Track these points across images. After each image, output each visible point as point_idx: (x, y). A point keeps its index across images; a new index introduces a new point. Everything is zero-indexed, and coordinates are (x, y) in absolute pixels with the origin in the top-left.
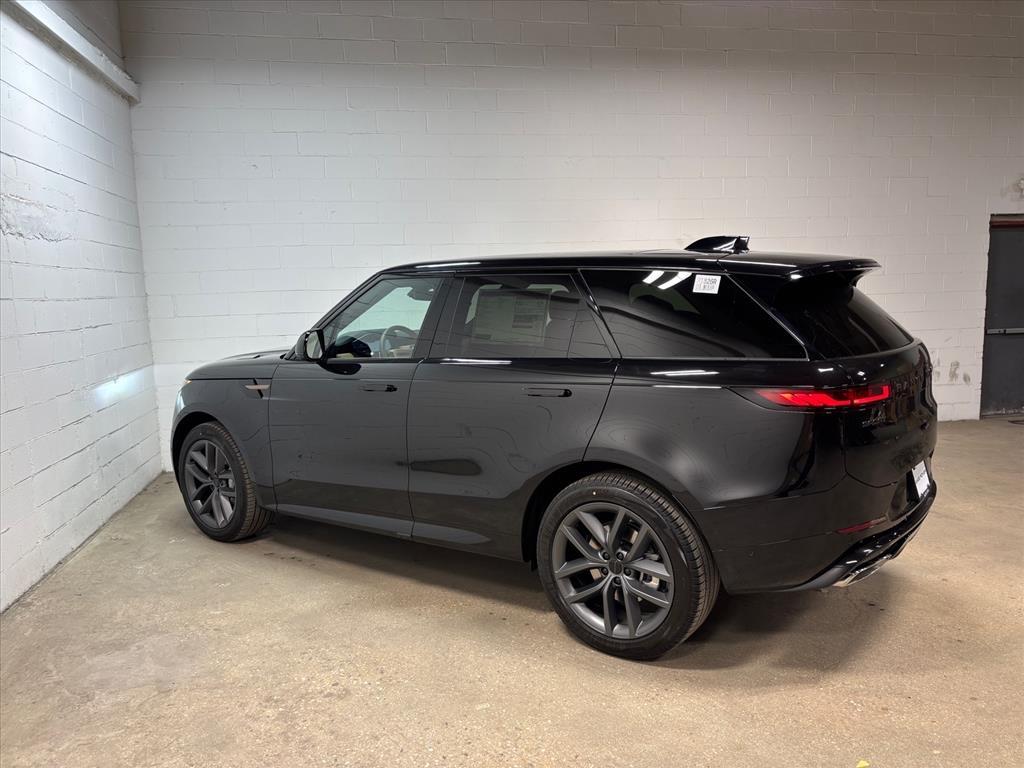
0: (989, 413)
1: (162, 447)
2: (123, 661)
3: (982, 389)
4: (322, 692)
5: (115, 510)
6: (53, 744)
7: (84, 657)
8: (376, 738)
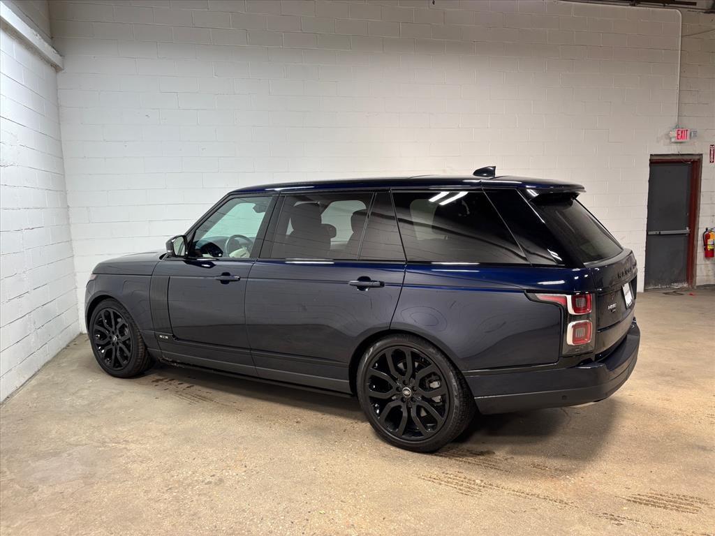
0: (650, 288)
1: (80, 316)
2: (59, 464)
3: (645, 272)
4: (203, 482)
5: (46, 361)
6: (9, 523)
7: (30, 462)
8: (244, 511)
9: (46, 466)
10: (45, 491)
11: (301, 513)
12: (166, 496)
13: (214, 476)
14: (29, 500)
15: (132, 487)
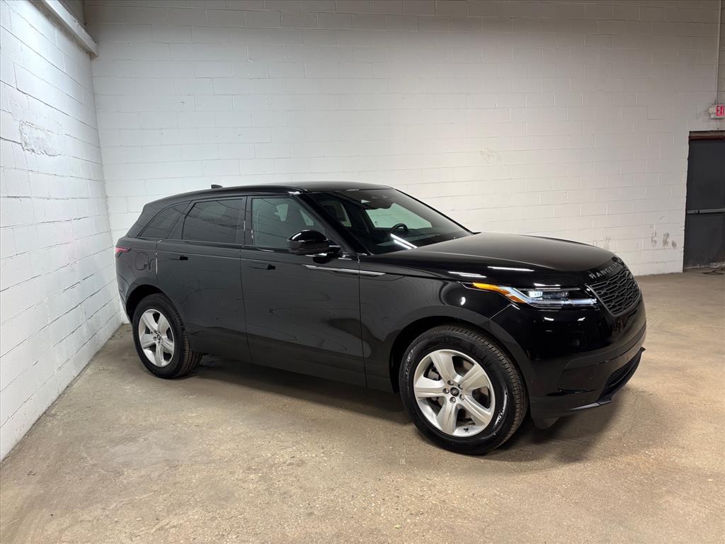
0: (689, 268)
2: (137, 448)
3: (684, 251)
4: (284, 463)
6: (104, 505)
7: (108, 448)
8: (332, 489)
9: (125, 451)
10: (132, 476)
11: (390, 491)
12: (252, 476)
13: (294, 457)
14: (118, 483)
15: (217, 469)
